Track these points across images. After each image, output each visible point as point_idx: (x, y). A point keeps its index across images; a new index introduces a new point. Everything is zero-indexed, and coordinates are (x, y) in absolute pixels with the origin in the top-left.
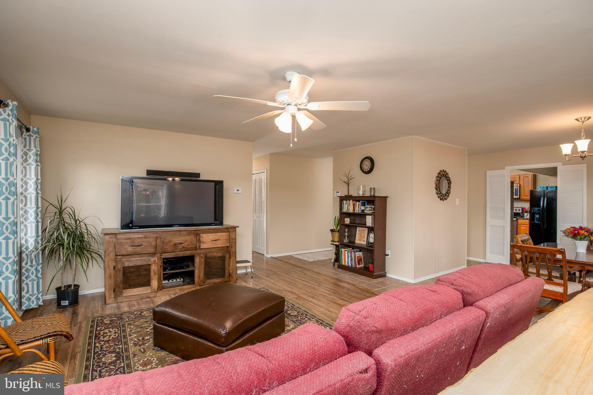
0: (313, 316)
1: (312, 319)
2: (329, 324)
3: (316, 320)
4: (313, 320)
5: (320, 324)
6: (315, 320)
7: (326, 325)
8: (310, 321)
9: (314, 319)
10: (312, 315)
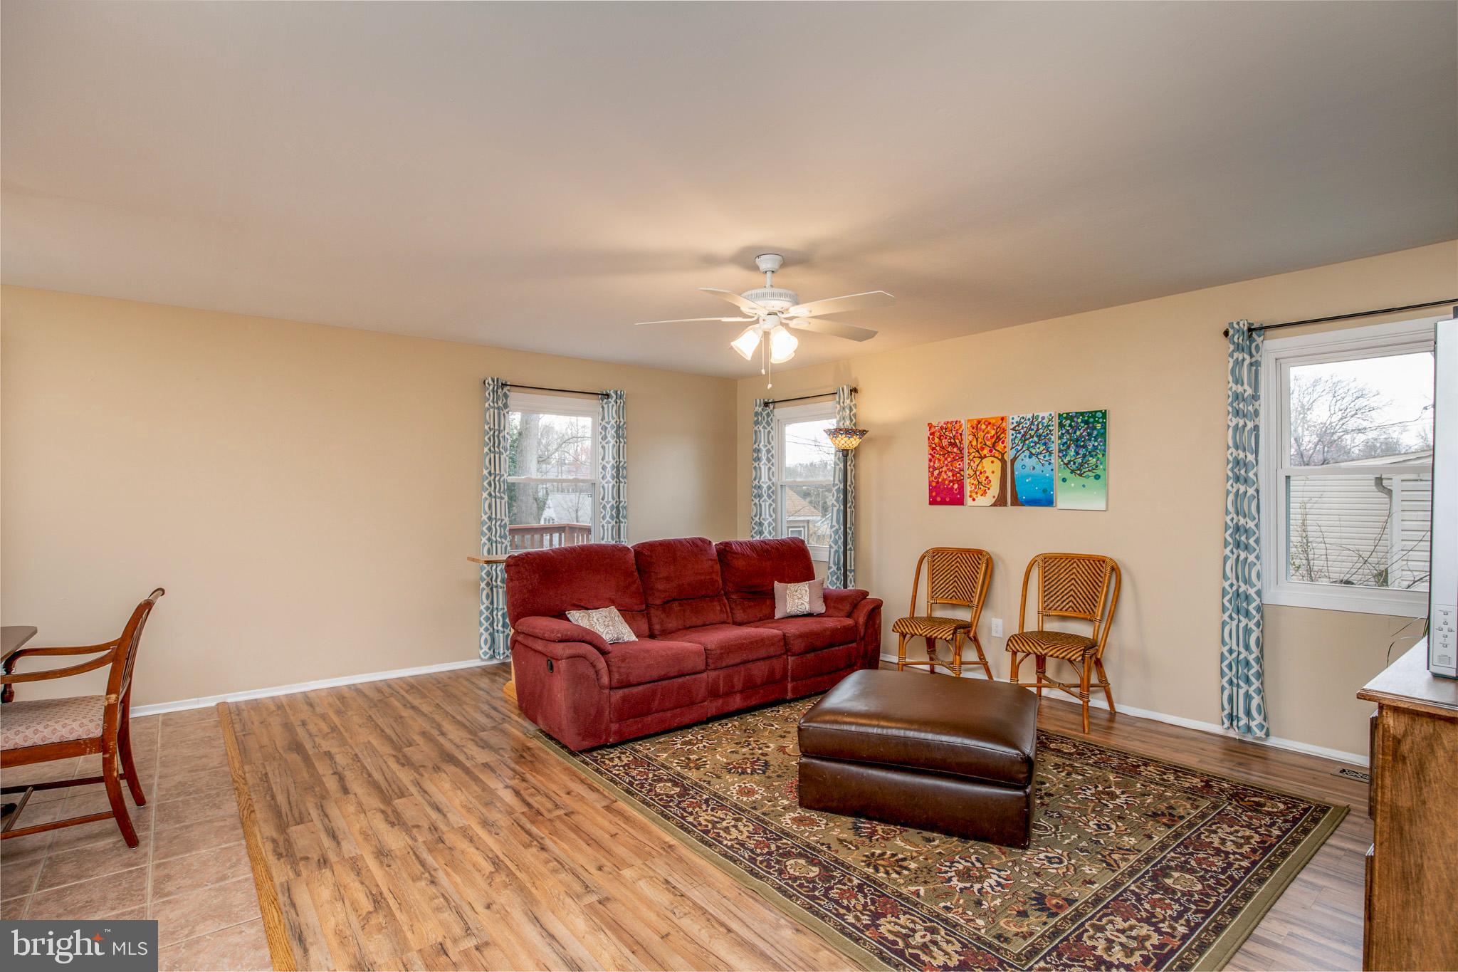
0: (731, 858)
1: (732, 846)
2: (686, 830)
3: (721, 842)
4: (729, 844)
5: (709, 831)
6: (725, 842)
7: (695, 826)
8: (740, 838)
9: (726, 846)
10: (735, 862)
